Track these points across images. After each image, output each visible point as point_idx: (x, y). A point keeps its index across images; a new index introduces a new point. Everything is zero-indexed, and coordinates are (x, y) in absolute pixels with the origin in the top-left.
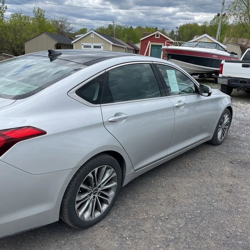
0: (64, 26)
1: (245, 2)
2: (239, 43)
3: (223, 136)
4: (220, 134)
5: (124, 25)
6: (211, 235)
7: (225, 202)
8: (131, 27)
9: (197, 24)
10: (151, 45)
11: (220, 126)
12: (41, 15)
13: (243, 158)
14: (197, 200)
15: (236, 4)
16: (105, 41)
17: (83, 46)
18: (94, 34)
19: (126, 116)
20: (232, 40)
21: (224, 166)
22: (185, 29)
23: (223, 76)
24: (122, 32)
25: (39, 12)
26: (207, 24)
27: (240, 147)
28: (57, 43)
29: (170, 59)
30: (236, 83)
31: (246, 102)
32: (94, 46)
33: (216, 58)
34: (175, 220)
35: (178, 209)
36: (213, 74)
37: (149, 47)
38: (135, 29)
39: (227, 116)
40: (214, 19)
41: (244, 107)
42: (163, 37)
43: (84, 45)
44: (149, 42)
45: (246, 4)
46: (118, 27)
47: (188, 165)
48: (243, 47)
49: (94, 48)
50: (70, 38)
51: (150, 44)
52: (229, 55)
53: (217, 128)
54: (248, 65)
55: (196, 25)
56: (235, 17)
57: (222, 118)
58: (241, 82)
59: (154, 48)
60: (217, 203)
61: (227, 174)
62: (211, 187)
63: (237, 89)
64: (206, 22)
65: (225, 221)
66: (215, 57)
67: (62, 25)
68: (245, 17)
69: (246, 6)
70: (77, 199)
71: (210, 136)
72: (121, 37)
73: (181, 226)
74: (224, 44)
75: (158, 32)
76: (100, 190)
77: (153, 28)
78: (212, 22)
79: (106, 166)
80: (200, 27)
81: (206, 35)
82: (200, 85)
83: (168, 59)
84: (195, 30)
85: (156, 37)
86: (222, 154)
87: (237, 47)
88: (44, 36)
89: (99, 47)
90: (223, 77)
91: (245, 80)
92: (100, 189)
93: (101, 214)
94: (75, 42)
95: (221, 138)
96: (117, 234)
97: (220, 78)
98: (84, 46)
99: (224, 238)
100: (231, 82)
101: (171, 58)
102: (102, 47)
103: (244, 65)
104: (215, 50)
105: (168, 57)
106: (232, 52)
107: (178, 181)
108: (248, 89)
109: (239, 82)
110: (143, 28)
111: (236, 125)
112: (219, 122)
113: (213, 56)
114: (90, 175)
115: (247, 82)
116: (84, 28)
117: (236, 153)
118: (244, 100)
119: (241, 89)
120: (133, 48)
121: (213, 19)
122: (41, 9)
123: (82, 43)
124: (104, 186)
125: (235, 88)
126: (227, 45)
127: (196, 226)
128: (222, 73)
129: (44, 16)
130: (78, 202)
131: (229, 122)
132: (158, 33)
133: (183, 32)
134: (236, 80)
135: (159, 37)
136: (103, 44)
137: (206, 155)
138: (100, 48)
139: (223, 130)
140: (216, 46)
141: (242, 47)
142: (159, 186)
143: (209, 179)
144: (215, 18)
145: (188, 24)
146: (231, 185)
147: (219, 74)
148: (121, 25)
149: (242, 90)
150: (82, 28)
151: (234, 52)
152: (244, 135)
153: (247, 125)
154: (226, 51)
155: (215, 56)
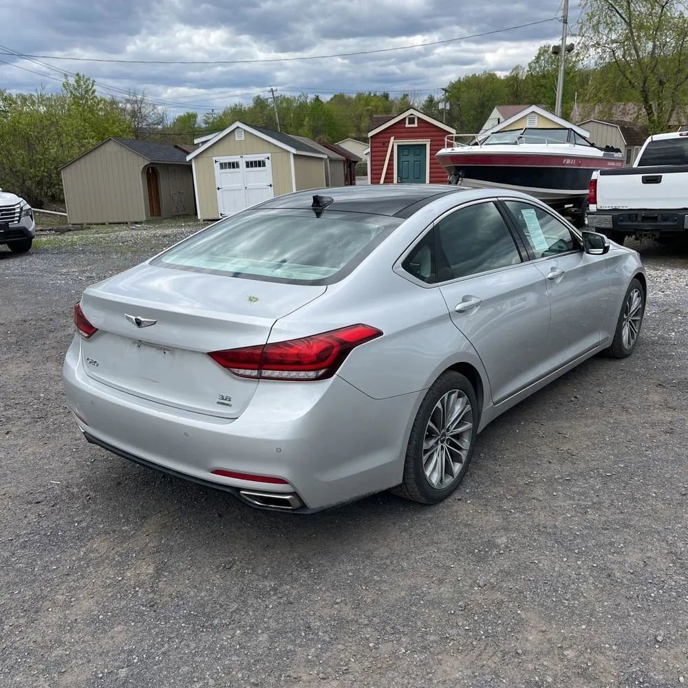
0: (140, 112)
1: (620, 12)
2: (616, 119)
3: (633, 338)
4: (626, 332)
5: (296, 95)
6: (654, 495)
7: (666, 449)
8: (318, 97)
9: (494, 75)
10: (398, 146)
11: (625, 317)
12: (87, 92)
13: (682, 376)
14: (613, 450)
15: (599, 17)
16: (275, 145)
17: (217, 166)
18: (245, 131)
19: (478, 300)
20: (598, 113)
21: (648, 393)
22: (463, 92)
23: (599, 208)
24: (293, 114)
25: (79, 86)
26: (522, 71)
27: (671, 357)
28: (147, 163)
29: (460, 179)
30: (633, 222)
31: (661, 266)
32: (247, 163)
33: (573, 165)
34: (584, 481)
35: (582, 466)
36: (566, 206)
37: (392, 151)
38: (328, 102)
39: (636, 294)
40: (538, 58)
41: (660, 277)
42: (428, 123)
43: (222, 161)
44: (392, 138)
45: (623, 15)
46: (281, 103)
47: (576, 397)
48: (628, 129)
49: (247, 166)
50: (176, 147)
51: (393, 143)
52: (600, 154)
53: (621, 320)
54: (657, 176)
55: (491, 78)
56: (598, 53)
57: (628, 298)
58: (645, 219)
59: (406, 153)
60: (652, 452)
61: (657, 406)
62: (633, 429)
63: (634, 236)
64: (517, 68)
65: (672, 475)
66: (569, 164)
67: (135, 112)
68: (625, 51)
69: (625, 21)
70: (425, 446)
71: (608, 338)
72: (292, 129)
73: (597, 487)
74: (578, 126)
75: (411, 111)
76: (451, 436)
77: (375, 95)
78: (533, 65)
79: (458, 390)
80: (504, 80)
81: (534, 108)
82: (583, 233)
83: (458, 180)
84: (491, 90)
85: (407, 125)
86: (637, 374)
87: (614, 129)
88: (112, 148)
89: (260, 164)
90: (600, 211)
91: (652, 212)
92: (449, 434)
93: (453, 480)
94: (196, 157)
95: (629, 343)
96: (492, 507)
97: (592, 213)
98: (221, 164)
99: (678, 496)
100: (621, 221)
101: (465, 177)
102: (268, 163)
103: (648, 179)
104: (567, 145)
105: (456, 175)
106: (607, 147)
107: (567, 425)
108: (662, 233)
109: (639, 219)
110: (350, 99)
111: (652, 317)
112: (623, 308)
113: (564, 162)
114: (439, 404)
115: (659, 218)
116: (188, 114)
117: (667, 368)
118: (655, 260)
119: (645, 235)
120: (340, 157)
121: (534, 58)
122: (84, 76)
123: (214, 159)
124: (454, 429)
125: (630, 234)
126: (586, 126)
127: (623, 485)
128: (596, 203)
129: (96, 94)
130: (426, 451)
131: (640, 306)
132: (412, 114)
133: (458, 100)
134: (632, 214)
135: (416, 125)
136: (269, 155)
137: (605, 377)
138: (264, 165)
139: (631, 324)
140: (569, 135)
141: (624, 128)
142: (533, 437)
143: (624, 417)
144: (539, 54)
145: (471, 75)
146: (671, 422)
147: (590, 205)
148: (288, 95)
149: (649, 238)
150: (182, 114)
151: (612, 147)
152: (673, 334)
153: (676, 313)
154: (592, 145)
155: (568, 161)
